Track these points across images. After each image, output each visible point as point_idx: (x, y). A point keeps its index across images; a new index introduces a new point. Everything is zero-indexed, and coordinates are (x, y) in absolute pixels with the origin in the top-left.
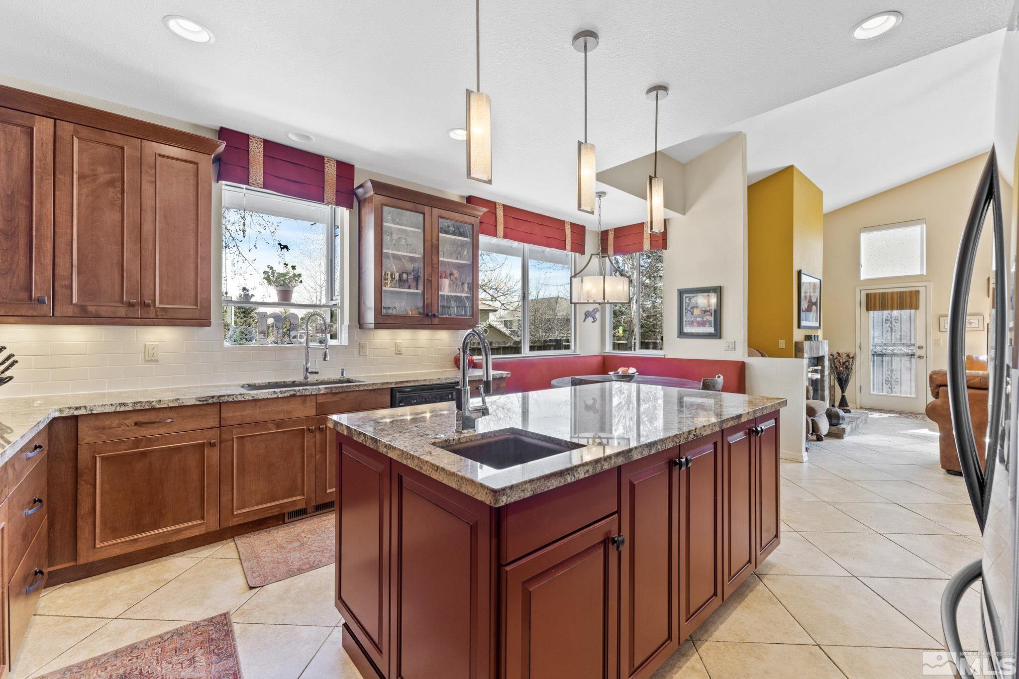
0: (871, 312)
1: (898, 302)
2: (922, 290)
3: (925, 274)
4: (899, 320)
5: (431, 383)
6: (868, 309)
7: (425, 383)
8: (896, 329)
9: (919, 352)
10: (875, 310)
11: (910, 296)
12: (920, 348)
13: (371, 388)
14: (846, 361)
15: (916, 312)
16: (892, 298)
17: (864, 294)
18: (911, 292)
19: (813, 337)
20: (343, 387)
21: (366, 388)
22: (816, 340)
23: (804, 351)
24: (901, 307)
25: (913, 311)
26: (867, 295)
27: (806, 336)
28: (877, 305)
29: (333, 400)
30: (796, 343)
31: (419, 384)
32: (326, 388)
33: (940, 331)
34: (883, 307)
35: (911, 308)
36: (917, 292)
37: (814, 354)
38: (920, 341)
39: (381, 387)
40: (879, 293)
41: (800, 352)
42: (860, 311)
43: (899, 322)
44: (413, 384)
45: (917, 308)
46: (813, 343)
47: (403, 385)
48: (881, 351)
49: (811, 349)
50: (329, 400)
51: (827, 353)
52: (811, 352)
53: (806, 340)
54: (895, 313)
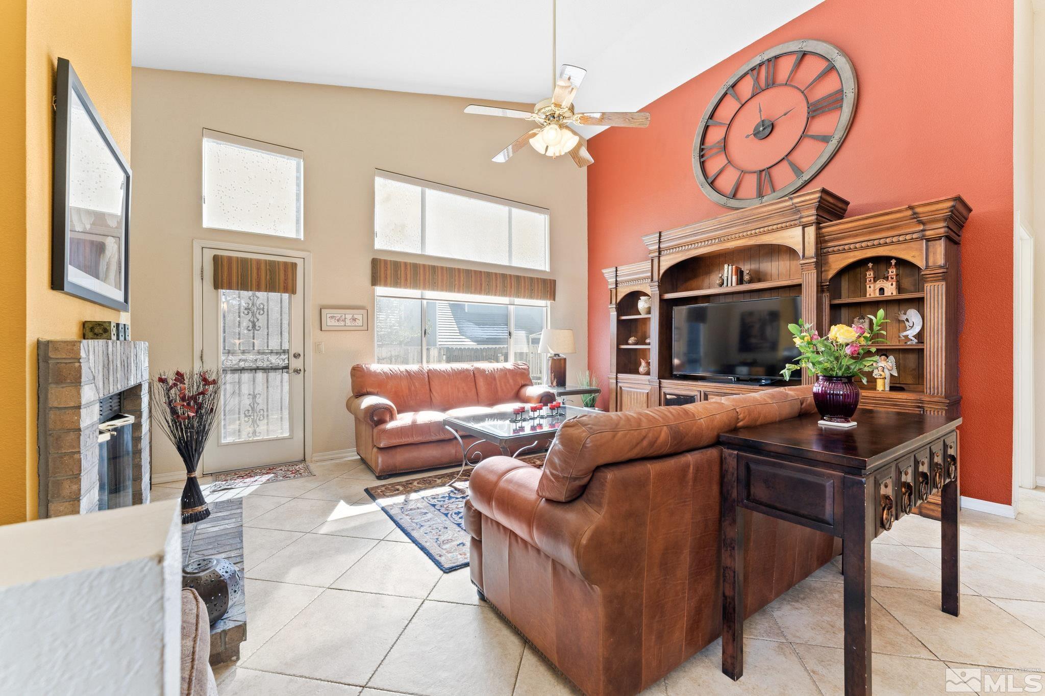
0: (221, 291)
1: (268, 277)
2: (300, 263)
3: (302, 239)
4: (265, 310)
6: (217, 285)
8: (260, 325)
9: (296, 364)
10: (230, 288)
11: (285, 271)
12: (296, 356)
14: (199, 394)
15: (290, 298)
16: (258, 269)
17: (209, 255)
18: (285, 264)
19: (114, 331)
22: (122, 338)
23: (84, 379)
24: (271, 287)
25: (286, 296)
26: (216, 259)
27: (84, 324)
28: (234, 279)
30: (42, 348)
33: (321, 330)
34: (244, 285)
35: (285, 290)
36: (294, 265)
37: (116, 382)
38: (297, 348)
40: (237, 258)
41: (60, 380)
42: (203, 287)
43: (266, 313)
45: (293, 291)
46: (114, 347)
48: (238, 364)
49: (107, 366)
51: (146, 376)
52: (106, 378)
53: (84, 337)
54: (262, 295)
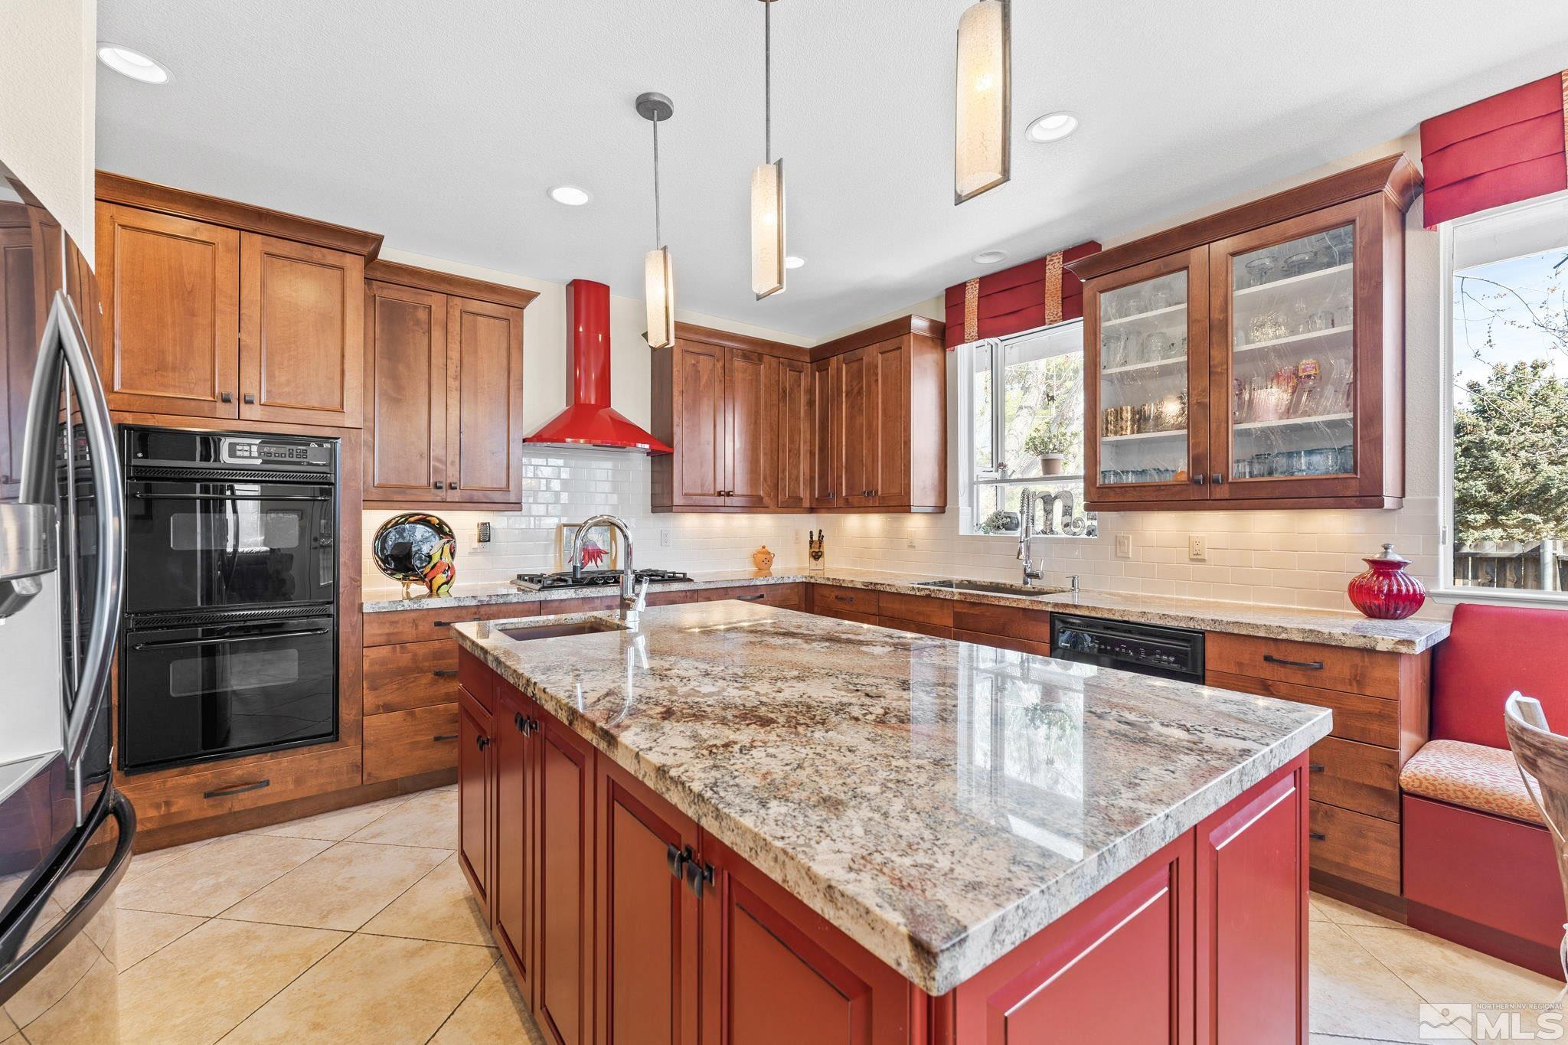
5: (1126, 619)
7: (1111, 616)
13: (1014, 605)
20: (979, 596)
21: (1008, 604)
29: (971, 612)
31: (1099, 616)
32: (960, 594)
39: (1031, 607)
44: (1086, 613)
47: (1067, 612)
50: (965, 611)
